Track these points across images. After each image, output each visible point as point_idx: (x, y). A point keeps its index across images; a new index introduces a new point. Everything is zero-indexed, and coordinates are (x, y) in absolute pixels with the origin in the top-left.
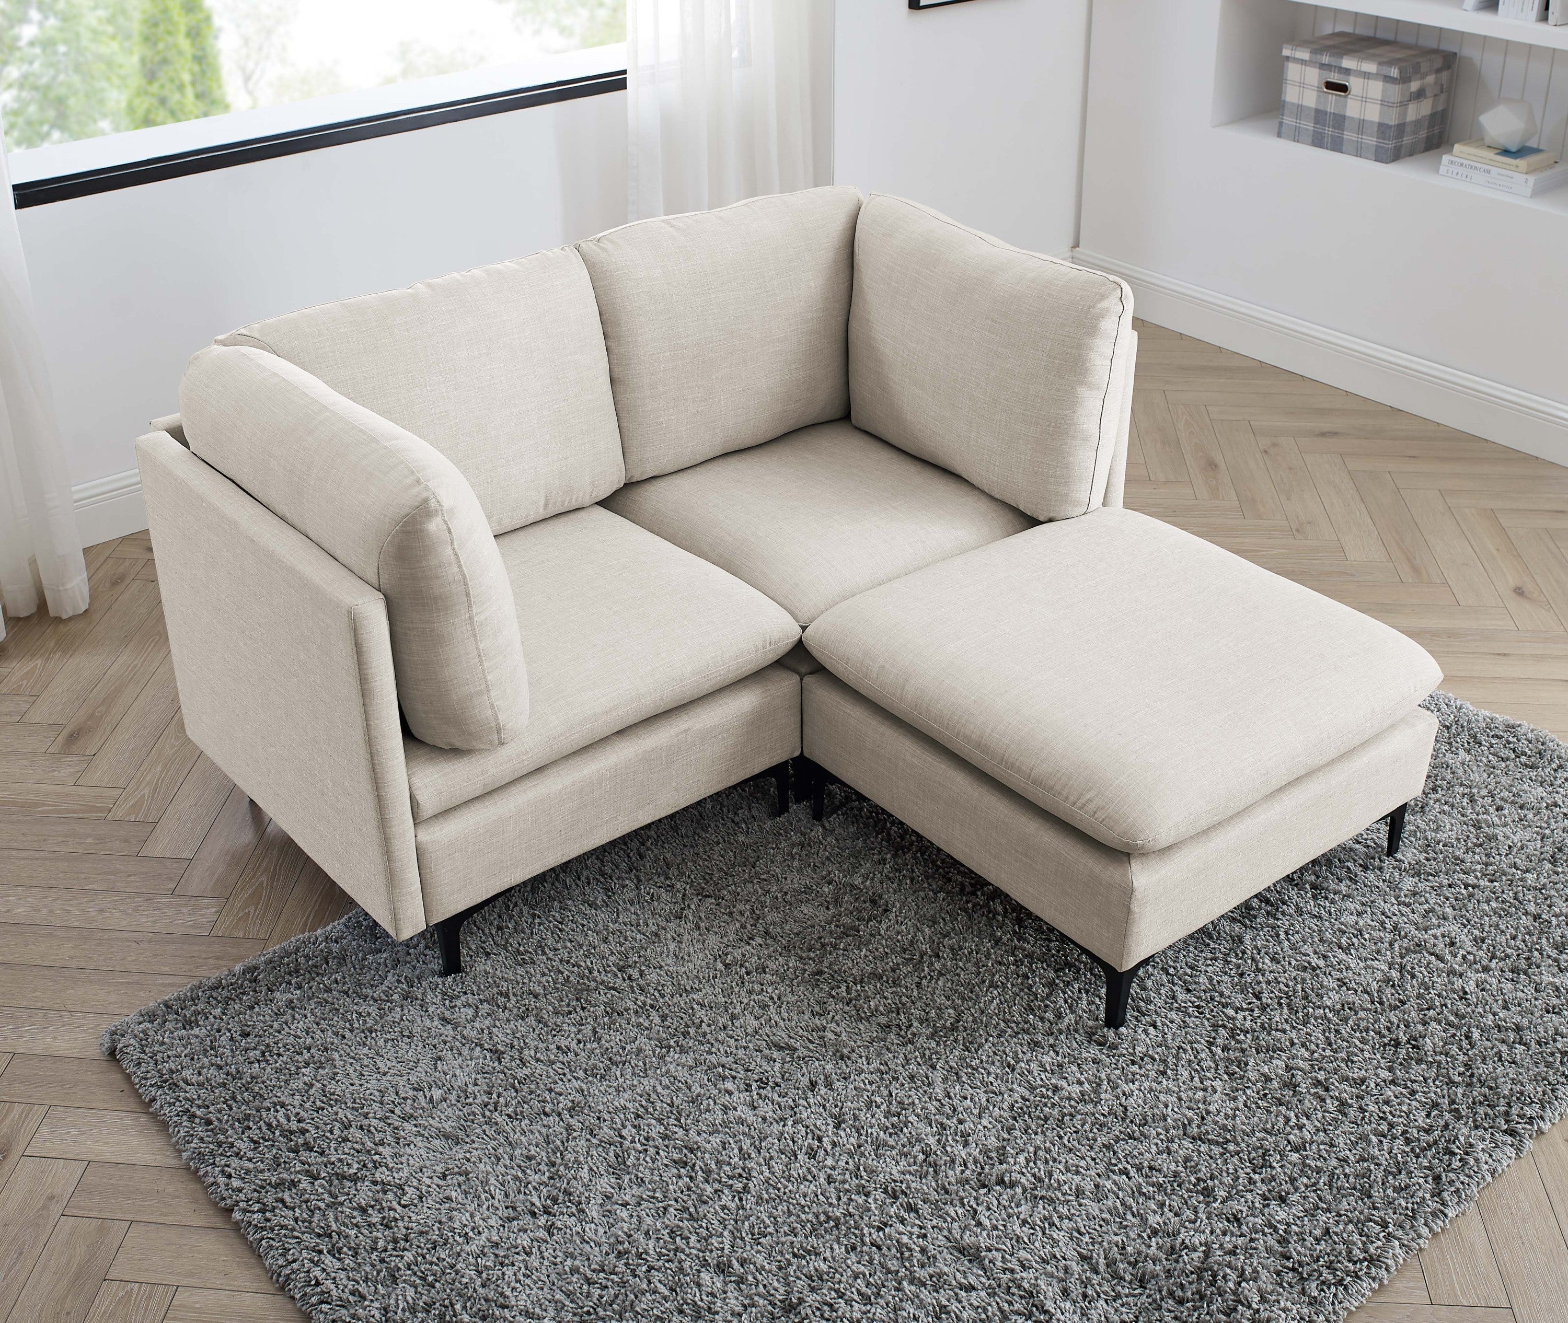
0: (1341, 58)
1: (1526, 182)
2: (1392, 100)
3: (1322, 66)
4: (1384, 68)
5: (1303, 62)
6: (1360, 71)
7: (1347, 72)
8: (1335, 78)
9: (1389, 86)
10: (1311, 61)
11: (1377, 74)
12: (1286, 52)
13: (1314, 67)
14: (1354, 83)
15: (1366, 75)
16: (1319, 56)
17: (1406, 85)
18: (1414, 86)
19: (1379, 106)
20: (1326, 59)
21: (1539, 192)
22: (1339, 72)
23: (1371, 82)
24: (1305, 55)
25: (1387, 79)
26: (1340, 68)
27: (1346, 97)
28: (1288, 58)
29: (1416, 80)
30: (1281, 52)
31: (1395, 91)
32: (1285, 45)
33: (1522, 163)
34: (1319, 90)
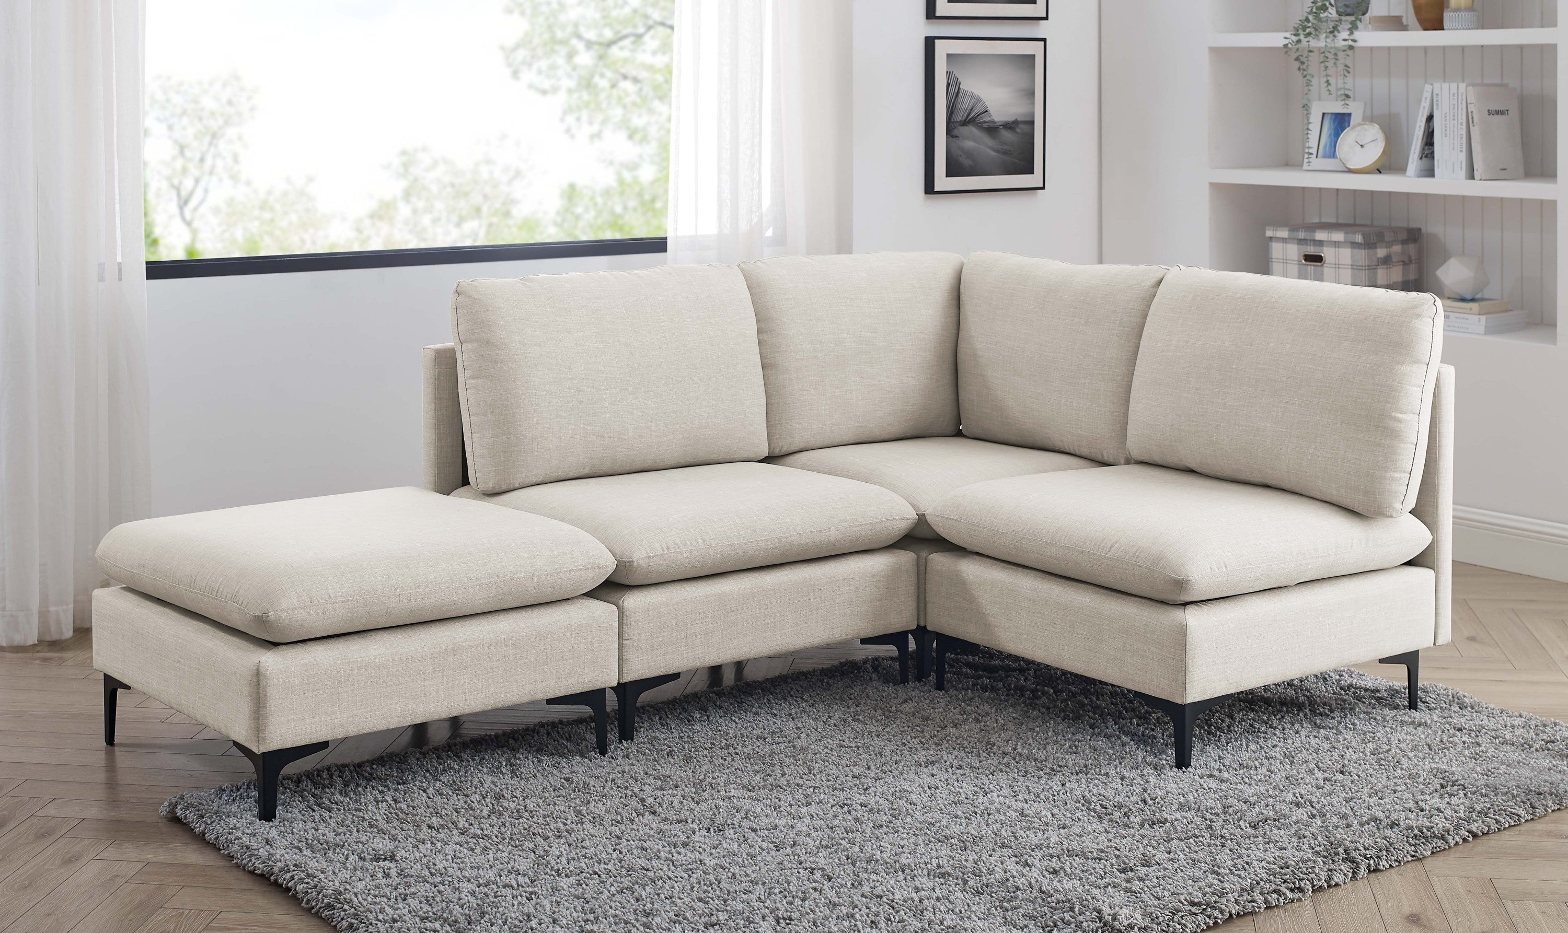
0: (1314, 232)
1: (1479, 321)
2: (1360, 264)
3: (1301, 242)
4: (1350, 235)
5: (1283, 240)
6: (1331, 241)
7: (1321, 243)
8: (1312, 250)
9: (1357, 251)
10: (1289, 238)
11: (1345, 242)
12: (1269, 233)
13: (1294, 243)
14: (1328, 253)
15: (1336, 244)
16: (1296, 233)
17: (1371, 251)
18: (1381, 252)
19: (1350, 271)
20: (1302, 235)
21: (1491, 330)
22: (1314, 245)
23: (1341, 250)
24: (1283, 233)
25: (1354, 245)
26: (1315, 241)
27: (1322, 266)
28: (1271, 238)
29: (1381, 247)
30: (1265, 233)
31: (1362, 254)
32: (1267, 227)
33: (1474, 306)
34: (1300, 264)
